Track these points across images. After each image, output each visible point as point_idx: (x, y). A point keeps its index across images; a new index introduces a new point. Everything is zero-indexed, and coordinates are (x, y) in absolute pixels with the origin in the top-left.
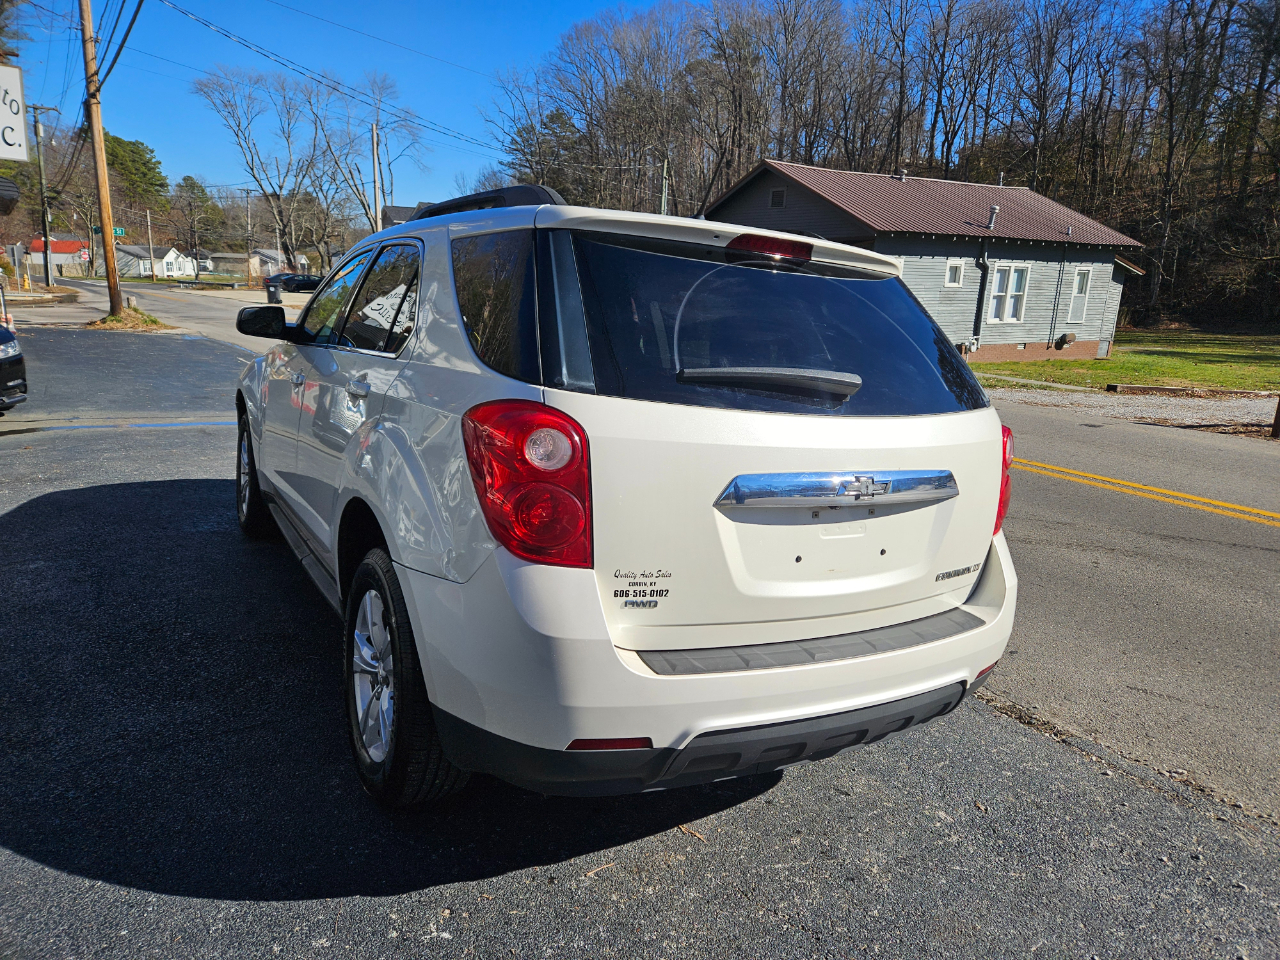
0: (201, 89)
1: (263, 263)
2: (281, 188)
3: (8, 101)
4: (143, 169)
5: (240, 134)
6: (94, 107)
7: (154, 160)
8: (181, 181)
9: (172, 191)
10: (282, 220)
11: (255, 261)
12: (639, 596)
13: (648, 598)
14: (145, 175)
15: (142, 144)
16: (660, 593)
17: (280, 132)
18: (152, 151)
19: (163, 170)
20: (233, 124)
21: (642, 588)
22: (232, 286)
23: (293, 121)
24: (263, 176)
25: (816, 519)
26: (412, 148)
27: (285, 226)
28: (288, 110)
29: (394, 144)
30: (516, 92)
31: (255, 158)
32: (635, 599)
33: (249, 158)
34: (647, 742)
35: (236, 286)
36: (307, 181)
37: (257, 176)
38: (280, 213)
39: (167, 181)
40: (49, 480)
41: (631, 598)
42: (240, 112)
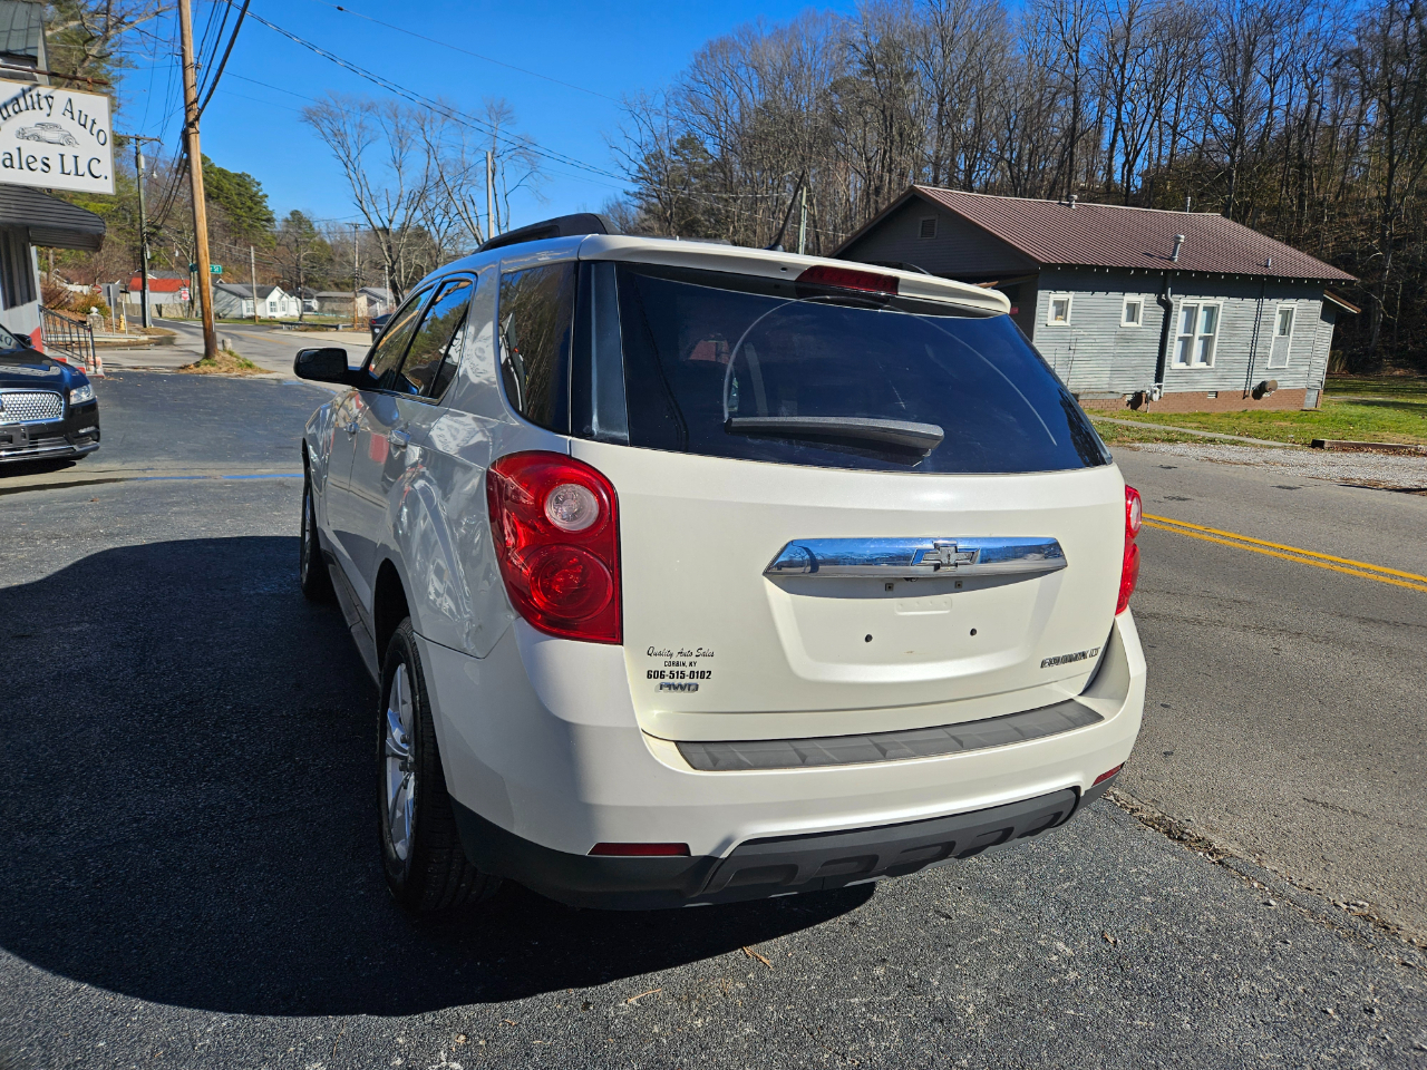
0: (311, 117)
1: (371, 302)
2: (391, 222)
3: (95, 132)
4: (249, 203)
5: (349, 164)
7: (260, 194)
8: (289, 216)
9: (279, 226)
10: (390, 256)
11: (362, 301)
12: (677, 678)
13: (687, 680)
14: (251, 209)
15: (249, 176)
16: (702, 675)
17: (391, 163)
18: (259, 184)
19: (270, 204)
20: (342, 154)
21: (680, 669)
22: (337, 327)
23: (405, 150)
24: (372, 209)
25: (890, 593)
26: (530, 177)
27: (394, 263)
28: (401, 139)
29: (510, 173)
30: (643, 115)
31: (365, 189)
32: (671, 681)
33: (358, 191)
34: (682, 848)
35: (340, 328)
36: (418, 214)
37: (366, 209)
38: (389, 248)
39: (274, 216)
40: (110, 536)
41: (667, 680)
42: (350, 141)
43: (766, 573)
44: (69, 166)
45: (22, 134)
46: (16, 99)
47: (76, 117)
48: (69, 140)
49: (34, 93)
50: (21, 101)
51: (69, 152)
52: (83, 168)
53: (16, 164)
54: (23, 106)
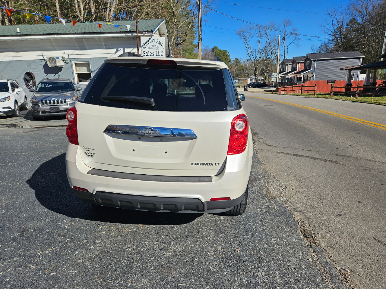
0: (238, 34)
1: (251, 80)
2: (256, 58)
3: (162, 46)
4: (226, 57)
5: (247, 44)
6: (200, 43)
7: (228, 55)
8: (235, 60)
9: (232, 62)
10: (255, 67)
11: (249, 80)
13: (91, 155)
14: (226, 59)
15: (226, 51)
16: (94, 154)
17: (257, 42)
18: (228, 52)
19: (230, 57)
20: (245, 42)
21: (89, 152)
22: (239, 87)
23: (261, 38)
24: (252, 55)
25: (140, 140)
26: (295, 40)
27: (256, 69)
28: (260, 36)
29: (289, 40)
30: (334, 15)
31: (250, 50)
32: (88, 154)
33: (248, 51)
34: (86, 190)
35: (240, 87)
36: (264, 54)
37: (250, 56)
38: (255, 65)
39: (231, 60)
41: (87, 154)
42: (247, 38)
43: (105, 132)
44: (157, 54)
45: (149, 48)
46: (148, 40)
47: (159, 43)
48: (158, 48)
49: (151, 39)
50: (149, 41)
51: (157, 51)
52: (160, 54)
53: (148, 55)
54: (149, 42)
